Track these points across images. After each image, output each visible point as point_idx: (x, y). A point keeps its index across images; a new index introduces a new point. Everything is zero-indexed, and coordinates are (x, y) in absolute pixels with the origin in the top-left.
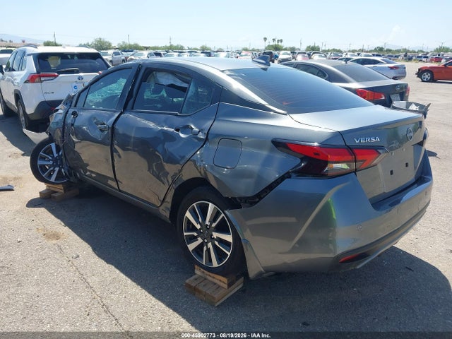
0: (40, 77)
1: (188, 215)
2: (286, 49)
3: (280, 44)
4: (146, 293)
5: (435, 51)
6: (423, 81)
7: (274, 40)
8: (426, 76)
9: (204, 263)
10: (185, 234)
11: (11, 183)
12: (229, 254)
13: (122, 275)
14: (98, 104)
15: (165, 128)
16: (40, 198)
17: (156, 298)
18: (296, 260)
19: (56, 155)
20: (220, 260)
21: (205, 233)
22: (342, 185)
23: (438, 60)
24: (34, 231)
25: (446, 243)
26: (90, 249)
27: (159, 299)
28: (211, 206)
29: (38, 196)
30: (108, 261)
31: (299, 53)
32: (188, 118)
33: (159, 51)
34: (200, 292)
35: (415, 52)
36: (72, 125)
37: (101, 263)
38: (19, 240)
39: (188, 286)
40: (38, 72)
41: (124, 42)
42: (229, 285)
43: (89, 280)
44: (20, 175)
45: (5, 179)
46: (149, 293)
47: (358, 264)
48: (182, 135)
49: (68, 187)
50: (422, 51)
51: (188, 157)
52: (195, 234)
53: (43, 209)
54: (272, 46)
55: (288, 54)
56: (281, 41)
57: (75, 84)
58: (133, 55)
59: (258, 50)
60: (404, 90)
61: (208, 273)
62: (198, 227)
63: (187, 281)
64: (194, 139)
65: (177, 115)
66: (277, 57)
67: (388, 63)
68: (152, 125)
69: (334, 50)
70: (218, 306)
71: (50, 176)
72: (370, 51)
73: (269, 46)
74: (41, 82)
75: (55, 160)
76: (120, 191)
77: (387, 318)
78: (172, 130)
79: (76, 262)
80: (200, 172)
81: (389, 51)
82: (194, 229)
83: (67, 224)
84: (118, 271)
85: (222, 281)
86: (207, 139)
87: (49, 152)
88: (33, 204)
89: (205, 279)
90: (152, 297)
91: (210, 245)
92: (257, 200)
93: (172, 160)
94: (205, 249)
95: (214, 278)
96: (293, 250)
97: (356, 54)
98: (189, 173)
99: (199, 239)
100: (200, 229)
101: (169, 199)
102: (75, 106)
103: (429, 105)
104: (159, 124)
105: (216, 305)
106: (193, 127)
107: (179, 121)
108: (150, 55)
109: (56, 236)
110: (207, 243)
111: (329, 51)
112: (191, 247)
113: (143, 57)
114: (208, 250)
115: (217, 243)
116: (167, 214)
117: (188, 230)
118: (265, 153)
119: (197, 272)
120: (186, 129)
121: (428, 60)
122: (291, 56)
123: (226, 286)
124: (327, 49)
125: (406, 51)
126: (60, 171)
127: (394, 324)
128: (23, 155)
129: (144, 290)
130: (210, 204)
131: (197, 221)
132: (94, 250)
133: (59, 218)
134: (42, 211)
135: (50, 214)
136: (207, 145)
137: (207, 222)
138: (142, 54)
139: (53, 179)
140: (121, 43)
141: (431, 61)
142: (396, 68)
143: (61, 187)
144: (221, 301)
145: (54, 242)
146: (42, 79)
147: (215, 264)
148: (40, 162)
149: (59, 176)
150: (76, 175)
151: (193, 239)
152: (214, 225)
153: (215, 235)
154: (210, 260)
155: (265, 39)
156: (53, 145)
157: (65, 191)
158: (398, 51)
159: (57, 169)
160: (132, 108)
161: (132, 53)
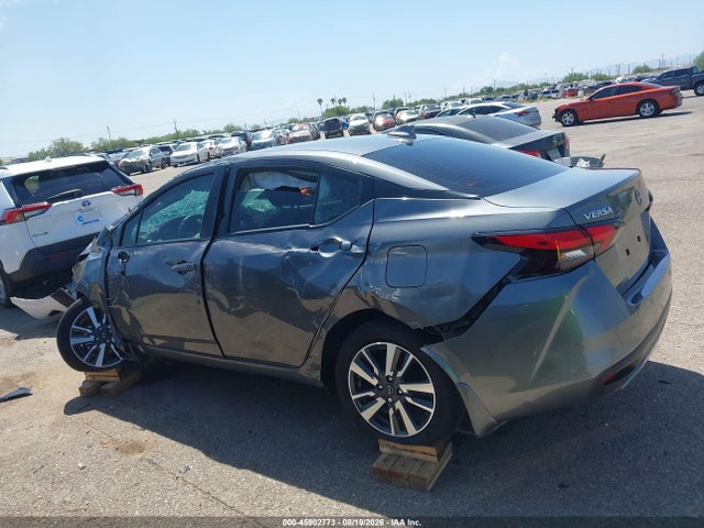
0: (23, 212)
1: (354, 368)
2: (353, 112)
3: (343, 104)
4: (319, 497)
5: (564, 81)
6: (565, 126)
7: (333, 100)
8: (568, 119)
9: (393, 434)
10: (354, 397)
11: (21, 384)
12: (432, 411)
13: (269, 480)
14: (154, 236)
15: (295, 250)
16: (81, 397)
17: (337, 499)
18: (542, 394)
19: (97, 325)
20: (417, 424)
21: (388, 388)
22: (584, 279)
23: (573, 93)
24: (97, 447)
25: (695, 338)
26: (202, 456)
27: (342, 501)
28: (391, 349)
29: (79, 395)
30: (239, 465)
31: (377, 114)
32: (327, 228)
33: (164, 144)
34: (398, 476)
35: (536, 87)
36: (123, 273)
37: (229, 471)
38: (80, 465)
39: (379, 472)
40: (18, 206)
41: (101, 139)
42: (439, 456)
43: (223, 499)
44: (29, 369)
45: (8, 380)
46: (323, 495)
47: (623, 383)
48: (325, 255)
49: (124, 370)
50: (547, 85)
51: (341, 284)
52: (372, 394)
53: (94, 413)
54: (332, 110)
55: (363, 118)
56: (344, 100)
57: (78, 214)
58: (126, 156)
59: (313, 120)
60: (562, 142)
61: (403, 447)
62: (374, 382)
63: (374, 465)
64: (346, 257)
65: (308, 228)
66: (346, 125)
67: (513, 108)
68: (269, 249)
69: (424, 101)
70: (431, 490)
71: (93, 359)
72: (476, 95)
73: (327, 110)
74: (26, 219)
75: (96, 332)
76: (225, 357)
77: (665, 453)
78: (306, 250)
79: (190, 478)
80: (366, 302)
81: (501, 90)
82: (368, 386)
83: (145, 426)
84: (260, 477)
85: (427, 453)
86: (367, 253)
87: (87, 322)
88: (72, 408)
89: (399, 457)
90: (329, 500)
91: (399, 405)
92: (466, 323)
93: (314, 293)
94: (391, 412)
95: (413, 451)
96: (535, 383)
97: (459, 102)
98: (346, 306)
99: (379, 399)
100: (378, 385)
101: (317, 352)
102: (120, 244)
103: (603, 157)
104: (282, 246)
105: (429, 489)
106: (339, 239)
107: (315, 236)
108: (153, 151)
109: (137, 447)
110: (394, 402)
111: (416, 103)
112: (367, 414)
113: (142, 157)
114: (397, 413)
115: (409, 400)
116: (317, 374)
117: (358, 391)
118: (463, 256)
119: (382, 449)
120: (329, 244)
121: (560, 94)
122: (367, 121)
123: (435, 459)
124: (413, 101)
125: (525, 88)
126: (108, 348)
127: (678, 458)
128: (17, 339)
129: (313, 495)
130: (389, 345)
131: (372, 374)
132: (208, 454)
133: (127, 421)
134: (94, 416)
135: (109, 418)
136: (370, 260)
137: (388, 372)
138: (140, 153)
139: (99, 363)
140: (98, 142)
141: (564, 96)
142: (526, 112)
143: (114, 372)
144: (433, 483)
145: (139, 456)
146: (26, 215)
147: (412, 430)
148: (74, 341)
149: (109, 357)
150: (136, 350)
151: (369, 401)
152: (400, 374)
153: (405, 388)
154: (402, 427)
155: (320, 101)
156: (90, 311)
157: (121, 379)
158: (514, 89)
159: (103, 346)
160: (228, 231)
161: (123, 154)
